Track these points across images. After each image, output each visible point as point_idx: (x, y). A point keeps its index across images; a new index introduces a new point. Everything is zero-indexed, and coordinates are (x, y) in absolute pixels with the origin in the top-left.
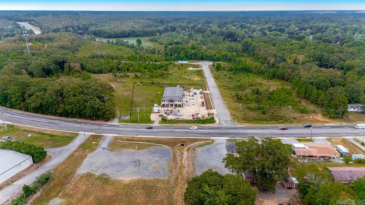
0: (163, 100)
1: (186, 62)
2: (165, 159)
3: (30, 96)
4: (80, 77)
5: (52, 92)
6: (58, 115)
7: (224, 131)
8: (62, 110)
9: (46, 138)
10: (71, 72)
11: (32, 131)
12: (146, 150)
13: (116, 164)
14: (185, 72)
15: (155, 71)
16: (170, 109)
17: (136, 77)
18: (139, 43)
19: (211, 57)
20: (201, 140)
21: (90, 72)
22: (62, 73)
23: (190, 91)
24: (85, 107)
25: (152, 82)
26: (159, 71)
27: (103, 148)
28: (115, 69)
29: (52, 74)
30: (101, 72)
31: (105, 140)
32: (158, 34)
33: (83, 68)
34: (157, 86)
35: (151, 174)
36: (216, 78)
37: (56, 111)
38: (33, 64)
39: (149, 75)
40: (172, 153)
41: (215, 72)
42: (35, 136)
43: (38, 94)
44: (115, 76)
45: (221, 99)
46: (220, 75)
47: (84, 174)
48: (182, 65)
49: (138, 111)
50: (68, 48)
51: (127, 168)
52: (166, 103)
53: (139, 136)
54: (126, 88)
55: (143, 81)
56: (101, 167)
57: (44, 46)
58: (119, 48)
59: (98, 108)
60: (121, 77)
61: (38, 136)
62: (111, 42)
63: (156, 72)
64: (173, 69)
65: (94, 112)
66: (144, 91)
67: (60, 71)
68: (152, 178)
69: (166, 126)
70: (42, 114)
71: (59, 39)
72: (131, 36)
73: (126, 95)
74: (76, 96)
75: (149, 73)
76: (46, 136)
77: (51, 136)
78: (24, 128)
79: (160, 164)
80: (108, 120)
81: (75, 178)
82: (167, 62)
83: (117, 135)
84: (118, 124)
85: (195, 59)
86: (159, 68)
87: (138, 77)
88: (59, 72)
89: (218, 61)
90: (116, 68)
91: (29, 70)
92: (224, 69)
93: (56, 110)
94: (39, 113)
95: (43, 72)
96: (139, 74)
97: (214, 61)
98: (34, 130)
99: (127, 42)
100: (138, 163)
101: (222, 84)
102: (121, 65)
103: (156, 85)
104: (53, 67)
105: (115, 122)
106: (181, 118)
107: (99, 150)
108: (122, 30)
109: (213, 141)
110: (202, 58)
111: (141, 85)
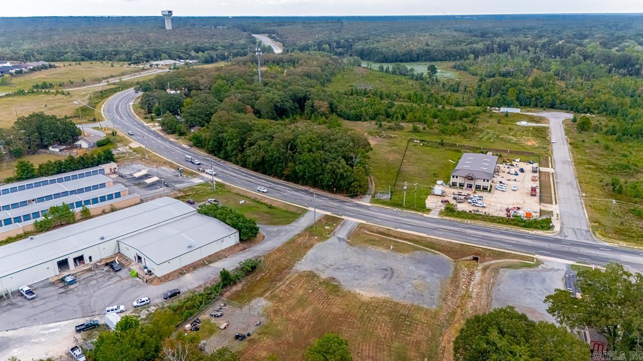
0: (455, 174)
1: (518, 111)
2: (438, 275)
3: (251, 145)
4: (326, 123)
5: (281, 142)
6: (284, 178)
7: (566, 248)
8: (290, 171)
9: (262, 210)
10: (313, 115)
11: (246, 197)
12: (406, 255)
13: (354, 267)
14: (510, 129)
15: (452, 123)
16: (465, 192)
17: (416, 130)
18: (432, 71)
19: (573, 103)
20: (515, 257)
21: (342, 117)
22: (301, 115)
23: (513, 166)
24: (322, 170)
25: (442, 141)
26: (460, 122)
27: (339, 238)
28: (382, 115)
29: (288, 116)
30: (358, 118)
31: (345, 227)
32: (472, 56)
33: (332, 109)
34: (449, 150)
35: (408, 295)
36: (574, 145)
37: (281, 171)
38: (262, 99)
39: (438, 129)
40: (453, 269)
41: (576, 134)
42: (248, 203)
43: (262, 143)
44: (381, 125)
45: (575, 186)
46: (584, 141)
47: (304, 272)
48: (507, 115)
49: (405, 188)
50: (316, 78)
51: (370, 276)
52: (459, 181)
53: (398, 230)
54: (394, 148)
55: (426, 138)
56: (331, 267)
57: (282, 72)
58: (396, 80)
59: (342, 175)
60: (390, 128)
61: (254, 204)
62: (385, 70)
63: (453, 125)
64: (488, 122)
65: (335, 180)
66: (424, 156)
67: (299, 112)
68: (407, 302)
69: (450, 221)
70: (263, 173)
71: (305, 61)
72: (422, 59)
73: (391, 159)
74: (312, 152)
75: (440, 124)
76: (263, 206)
77: (270, 208)
78: (237, 191)
79: (427, 282)
80: (354, 196)
81: (291, 276)
82: (478, 109)
83: (364, 222)
84: (369, 205)
85: (536, 106)
86: (461, 118)
87: (419, 132)
88: (297, 113)
89: (585, 113)
90: (384, 112)
91: (256, 107)
92: (596, 129)
93: (283, 169)
94: (260, 172)
95: (274, 111)
96: (420, 126)
97: (577, 111)
98: (249, 196)
99: (412, 70)
100: (389, 272)
101: (584, 158)
102: (393, 109)
103: (448, 148)
104: (289, 104)
105: (365, 201)
106: (482, 211)
107: (332, 240)
108: (408, 49)
109: (539, 263)
110: (552, 104)
111: (421, 145)
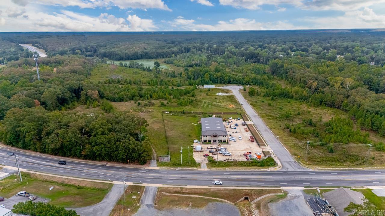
0: (205, 135)
1: (213, 86)
3: (48, 134)
4: (99, 106)
5: (77, 130)
6: (82, 158)
7: (293, 178)
8: (87, 152)
9: (72, 192)
10: (88, 101)
11: (54, 182)
12: (204, 209)
14: (215, 98)
15: (182, 98)
16: (214, 146)
17: (163, 105)
18: (157, 65)
19: (239, 80)
20: (270, 192)
21: (109, 100)
22: (77, 102)
23: (229, 122)
24: (117, 147)
25: (184, 111)
26: (185, 97)
27: (148, 206)
28: (137, 96)
29: (68, 104)
30: (121, 100)
31: (148, 193)
32: (174, 55)
33: (101, 96)
34: (189, 116)
36: (254, 105)
37: (80, 153)
38: (46, 94)
39: (176, 102)
41: (250, 98)
42: (58, 189)
43: (59, 132)
44: (139, 104)
45: (270, 132)
46: (256, 102)
48: (209, 90)
49: (181, 151)
50: (80, 73)
52: (207, 138)
53: (188, 187)
54: (155, 119)
55: (172, 109)
57: (52, 71)
58: (134, 72)
59: (134, 149)
60: (146, 105)
61: (61, 188)
62: (123, 65)
63: (183, 99)
64: (201, 95)
65: (128, 154)
66: (176, 123)
67: (76, 100)
69: (217, 171)
70: (62, 156)
71: (69, 62)
72: (144, 58)
73: (157, 128)
74: (105, 134)
75: (175, 99)
76: (72, 188)
77: (78, 188)
78: (43, 177)
80: (144, 163)
82: (192, 87)
83: (161, 185)
84: (158, 168)
85: (221, 83)
86: (185, 94)
87: (165, 106)
88: (74, 100)
89: (247, 85)
90: (138, 94)
91: (42, 100)
92: (258, 94)
93: (81, 151)
94: (59, 155)
95: (57, 101)
96: (165, 102)
97: (243, 85)
98: (56, 180)
99: (142, 65)
101: (263, 112)
102: (143, 92)
103: (188, 115)
104: (68, 95)
105: (153, 166)
106: (232, 159)
107: (143, 208)
108: (134, 52)
109: (286, 193)
110: (229, 81)
111: (171, 115)
